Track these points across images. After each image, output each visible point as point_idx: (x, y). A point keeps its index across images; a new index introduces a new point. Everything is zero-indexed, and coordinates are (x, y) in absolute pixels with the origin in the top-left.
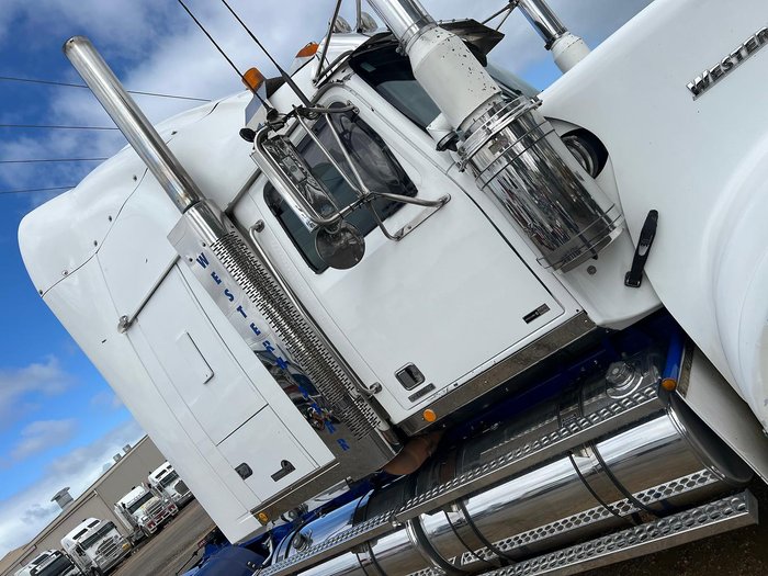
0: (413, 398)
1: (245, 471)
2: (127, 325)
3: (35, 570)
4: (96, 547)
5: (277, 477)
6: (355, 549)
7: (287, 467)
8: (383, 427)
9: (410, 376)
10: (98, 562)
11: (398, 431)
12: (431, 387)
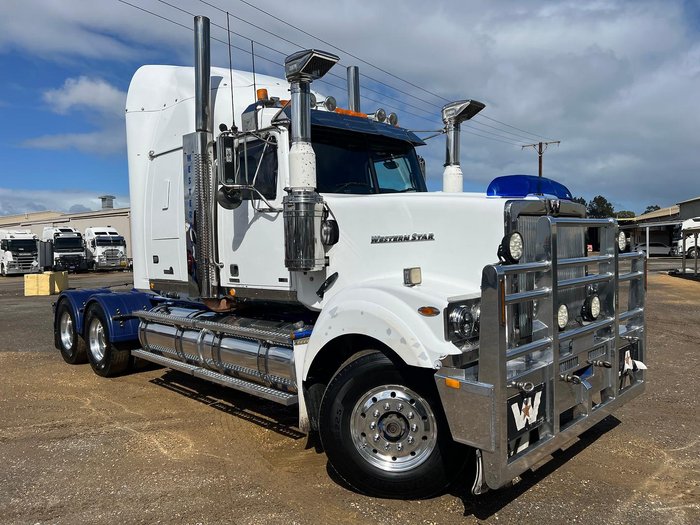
0: (231, 280)
1: (156, 260)
2: (152, 157)
3: (58, 235)
4: (104, 249)
5: (166, 272)
6: (179, 327)
7: (171, 271)
8: (215, 283)
9: (234, 269)
10: (100, 260)
11: (220, 289)
12: (238, 281)
